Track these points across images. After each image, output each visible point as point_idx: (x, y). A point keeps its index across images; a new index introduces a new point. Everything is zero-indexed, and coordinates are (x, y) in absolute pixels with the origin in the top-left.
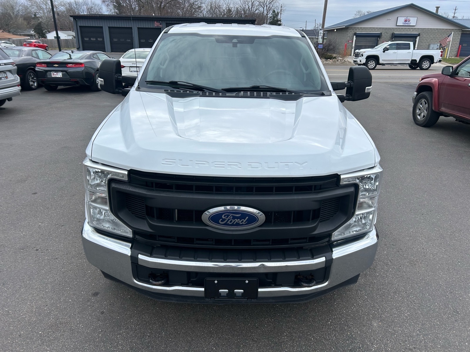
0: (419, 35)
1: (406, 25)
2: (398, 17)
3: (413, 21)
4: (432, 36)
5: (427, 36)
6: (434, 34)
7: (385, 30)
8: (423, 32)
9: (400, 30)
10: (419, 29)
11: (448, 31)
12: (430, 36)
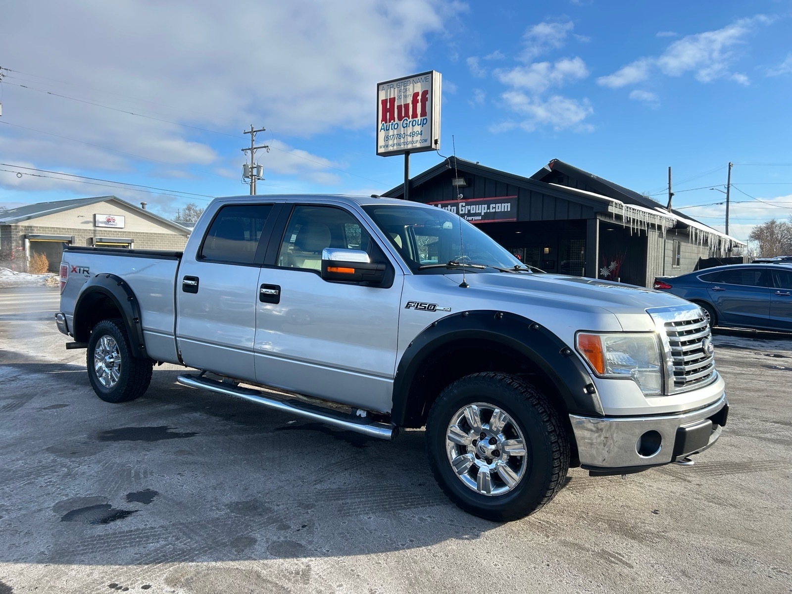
0: (132, 241)
1: (111, 226)
2: (95, 215)
3: (119, 222)
4: (150, 243)
5: (143, 243)
6: (152, 241)
7: (79, 233)
8: (137, 238)
9: (102, 234)
10: (130, 232)
11: (171, 237)
12: (147, 243)
